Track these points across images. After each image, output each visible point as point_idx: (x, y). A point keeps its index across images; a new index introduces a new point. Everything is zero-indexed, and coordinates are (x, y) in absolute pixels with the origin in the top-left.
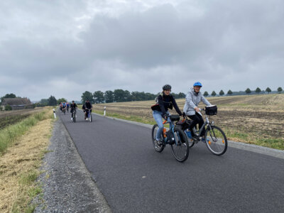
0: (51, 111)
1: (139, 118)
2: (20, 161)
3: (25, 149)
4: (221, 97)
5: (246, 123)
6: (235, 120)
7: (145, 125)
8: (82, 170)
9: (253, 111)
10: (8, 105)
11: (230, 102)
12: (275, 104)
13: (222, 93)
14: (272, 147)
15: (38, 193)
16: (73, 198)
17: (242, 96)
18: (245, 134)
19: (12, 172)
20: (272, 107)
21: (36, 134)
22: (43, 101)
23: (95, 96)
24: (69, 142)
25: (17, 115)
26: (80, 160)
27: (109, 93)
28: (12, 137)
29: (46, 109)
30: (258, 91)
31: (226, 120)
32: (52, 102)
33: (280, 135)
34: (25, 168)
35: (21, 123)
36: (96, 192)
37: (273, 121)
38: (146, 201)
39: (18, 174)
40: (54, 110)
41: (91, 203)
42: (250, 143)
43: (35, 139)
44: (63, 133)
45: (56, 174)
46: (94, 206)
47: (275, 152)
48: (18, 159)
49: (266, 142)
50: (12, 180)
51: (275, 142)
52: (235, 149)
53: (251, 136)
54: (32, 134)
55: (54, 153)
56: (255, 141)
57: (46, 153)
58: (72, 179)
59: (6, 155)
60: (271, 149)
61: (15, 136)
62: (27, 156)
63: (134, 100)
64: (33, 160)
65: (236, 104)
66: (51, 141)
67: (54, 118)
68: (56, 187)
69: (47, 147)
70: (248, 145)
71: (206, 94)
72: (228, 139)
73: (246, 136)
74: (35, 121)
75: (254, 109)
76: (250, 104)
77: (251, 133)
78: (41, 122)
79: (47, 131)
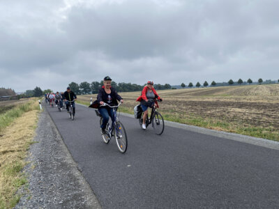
0: (36, 102)
1: (125, 108)
2: (5, 152)
3: (9, 141)
4: (205, 88)
5: (228, 113)
6: (218, 110)
8: (69, 160)
9: (234, 101)
11: (214, 93)
12: (256, 95)
13: (206, 84)
14: (251, 135)
15: (23, 183)
16: (59, 188)
17: (225, 87)
18: (226, 123)
20: (253, 97)
21: (21, 125)
22: (28, 91)
23: (81, 87)
24: (54, 133)
26: (66, 150)
27: (96, 84)
29: (31, 100)
30: (240, 82)
31: (209, 110)
32: (38, 93)
33: (259, 123)
34: (10, 159)
35: (5, 114)
36: (82, 181)
37: (253, 111)
38: (131, 188)
39: (3, 166)
40: (39, 101)
41: (77, 192)
42: (231, 132)
43: (20, 131)
44: (49, 124)
45: (42, 165)
46: (80, 195)
47: (253, 140)
48: (2, 150)
49: (245, 130)
51: (254, 130)
53: (232, 125)
54: (17, 126)
55: (39, 144)
56: (236, 130)
57: (31, 144)
58: (58, 168)
62: (12, 147)
63: (120, 91)
64: (18, 151)
65: (219, 95)
66: (37, 132)
67: (39, 109)
68: (42, 178)
69: (33, 139)
70: (229, 133)
71: (191, 85)
72: (211, 128)
73: (228, 125)
74: (20, 113)
75: (236, 99)
76: (232, 95)
77: (232, 123)
78: (26, 114)
79: (32, 122)
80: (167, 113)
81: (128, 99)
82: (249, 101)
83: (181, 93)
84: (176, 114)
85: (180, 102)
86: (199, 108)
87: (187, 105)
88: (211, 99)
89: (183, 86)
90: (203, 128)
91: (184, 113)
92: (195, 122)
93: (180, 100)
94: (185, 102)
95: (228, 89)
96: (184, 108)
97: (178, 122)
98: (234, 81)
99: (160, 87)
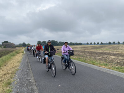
0: (23, 49)
4: (98, 45)
5: (108, 58)
6: (103, 57)
10: (5, 46)
11: (102, 48)
12: (122, 49)
13: (98, 43)
15: (10, 92)
17: (107, 45)
18: (107, 64)
19: (1, 80)
20: (120, 51)
22: (20, 44)
23: (43, 43)
29: (21, 48)
30: (114, 43)
31: (99, 56)
32: (24, 45)
37: (120, 58)
42: (110, 69)
44: (26, 60)
45: (20, 82)
49: (117, 68)
51: (121, 68)
52: (103, 72)
55: (21, 70)
56: (112, 68)
57: (17, 70)
60: (119, 72)
62: (9, 72)
63: (60, 45)
64: (11, 74)
65: (104, 49)
67: (24, 53)
69: (18, 68)
70: (109, 70)
71: (91, 44)
72: (100, 66)
73: (108, 65)
75: (112, 51)
76: (110, 49)
77: (110, 64)
78: (18, 54)
79: (19, 59)
82: (118, 53)
83: (87, 47)
84: (84, 58)
85: (86, 52)
86: (95, 55)
87: (89, 53)
88: (100, 51)
89: (88, 44)
90: (96, 66)
91: (87, 57)
92: (92, 63)
93: (86, 50)
94: (88, 52)
96: (88, 55)
97: (84, 62)
99: (77, 44)
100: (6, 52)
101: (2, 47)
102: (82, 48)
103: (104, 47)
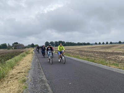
0: (32, 50)
1: (69, 54)
2: (19, 73)
3: (21, 67)
4: (107, 45)
5: (119, 58)
6: (113, 57)
7: (71, 58)
9: (122, 52)
10: (15, 47)
11: (111, 47)
13: (107, 43)
15: (26, 88)
16: (40, 91)
19: (16, 77)
21: (26, 60)
22: (29, 45)
23: (50, 44)
24: (39, 65)
25: (19, 51)
27: (56, 42)
28: (16, 61)
29: (30, 49)
31: (109, 56)
32: (32, 46)
36: (49, 89)
39: (18, 79)
42: (120, 69)
43: (25, 63)
44: (37, 60)
45: (33, 80)
48: (18, 72)
50: (16, 81)
54: (24, 61)
55: (33, 69)
56: (123, 68)
57: (29, 69)
58: (40, 82)
59: (14, 70)
61: (18, 61)
62: (22, 70)
63: (67, 46)
64: (24, 72)
65: (114, 49)
66: (32, 64)
67: (33, 53)
68: (33, 86)
69: (30, 67)
70: (119, 69)
71: (100, 43)
72: (110, 66)
73: (118, 65)
74: (25, 55)
76: (121, 49)
77: (121, 64)
78: (28, 55)
79: (30, 59)
80: (88, 57)
81: (70, 49)
83: (95, 47)
84: (93, 58)
85: (94, 52)
86: (104, 55)
88: (109, 51)
89: (96, 44)
90: (105, 66)
91: (96, 57)
92: (102, 63)
93: (95, 50)
94: (97, 52)
95: (118, 45)
96: (97, 55)
97: (93, 62)
98: (121, 42)
99: (85, 44)
100: (16, 53)
101: (12, 48)
102: (90, 48)
103: (114, 46)
